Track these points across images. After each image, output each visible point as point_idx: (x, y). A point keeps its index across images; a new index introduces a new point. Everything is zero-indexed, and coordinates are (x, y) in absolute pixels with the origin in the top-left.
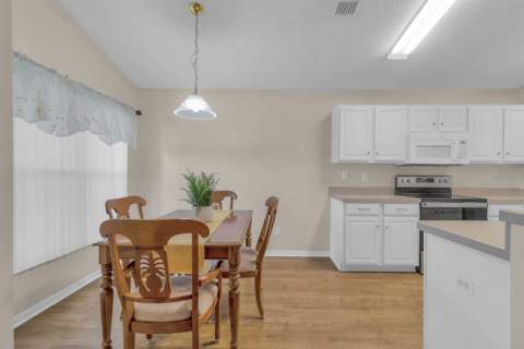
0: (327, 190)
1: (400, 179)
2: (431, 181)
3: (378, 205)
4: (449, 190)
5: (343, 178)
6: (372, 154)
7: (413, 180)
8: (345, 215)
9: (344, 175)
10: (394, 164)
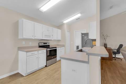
0: (17, 48)
1: (40, 43)
2: (46, 44)
3: (37, 52)
4: (49, 46)
5: (24, 44)
6: (34, 36)
7: (43, 43)
8: (27, 57)
9: (24, 43)
10: (38, 39)
